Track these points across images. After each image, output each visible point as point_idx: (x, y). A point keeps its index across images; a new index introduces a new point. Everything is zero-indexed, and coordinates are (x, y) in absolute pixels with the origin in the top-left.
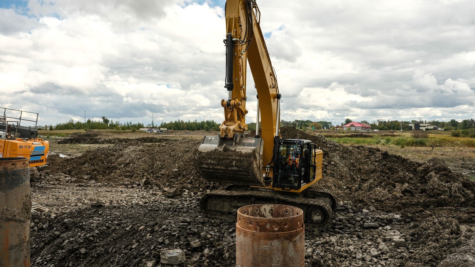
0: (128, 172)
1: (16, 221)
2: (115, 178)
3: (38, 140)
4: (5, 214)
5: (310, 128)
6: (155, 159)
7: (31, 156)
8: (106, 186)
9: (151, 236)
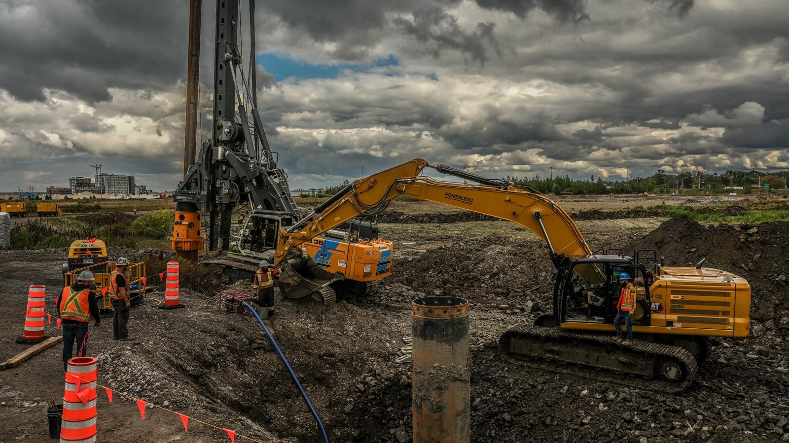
0: (499, 287)
1: (461, 381)
2: (482, 296)
3: (381, 241)
4: (452, 372)
5: (759, 186)
6: (539, 268)
7: (378, 265)
8: (473, 308)
9: (606, 408)
